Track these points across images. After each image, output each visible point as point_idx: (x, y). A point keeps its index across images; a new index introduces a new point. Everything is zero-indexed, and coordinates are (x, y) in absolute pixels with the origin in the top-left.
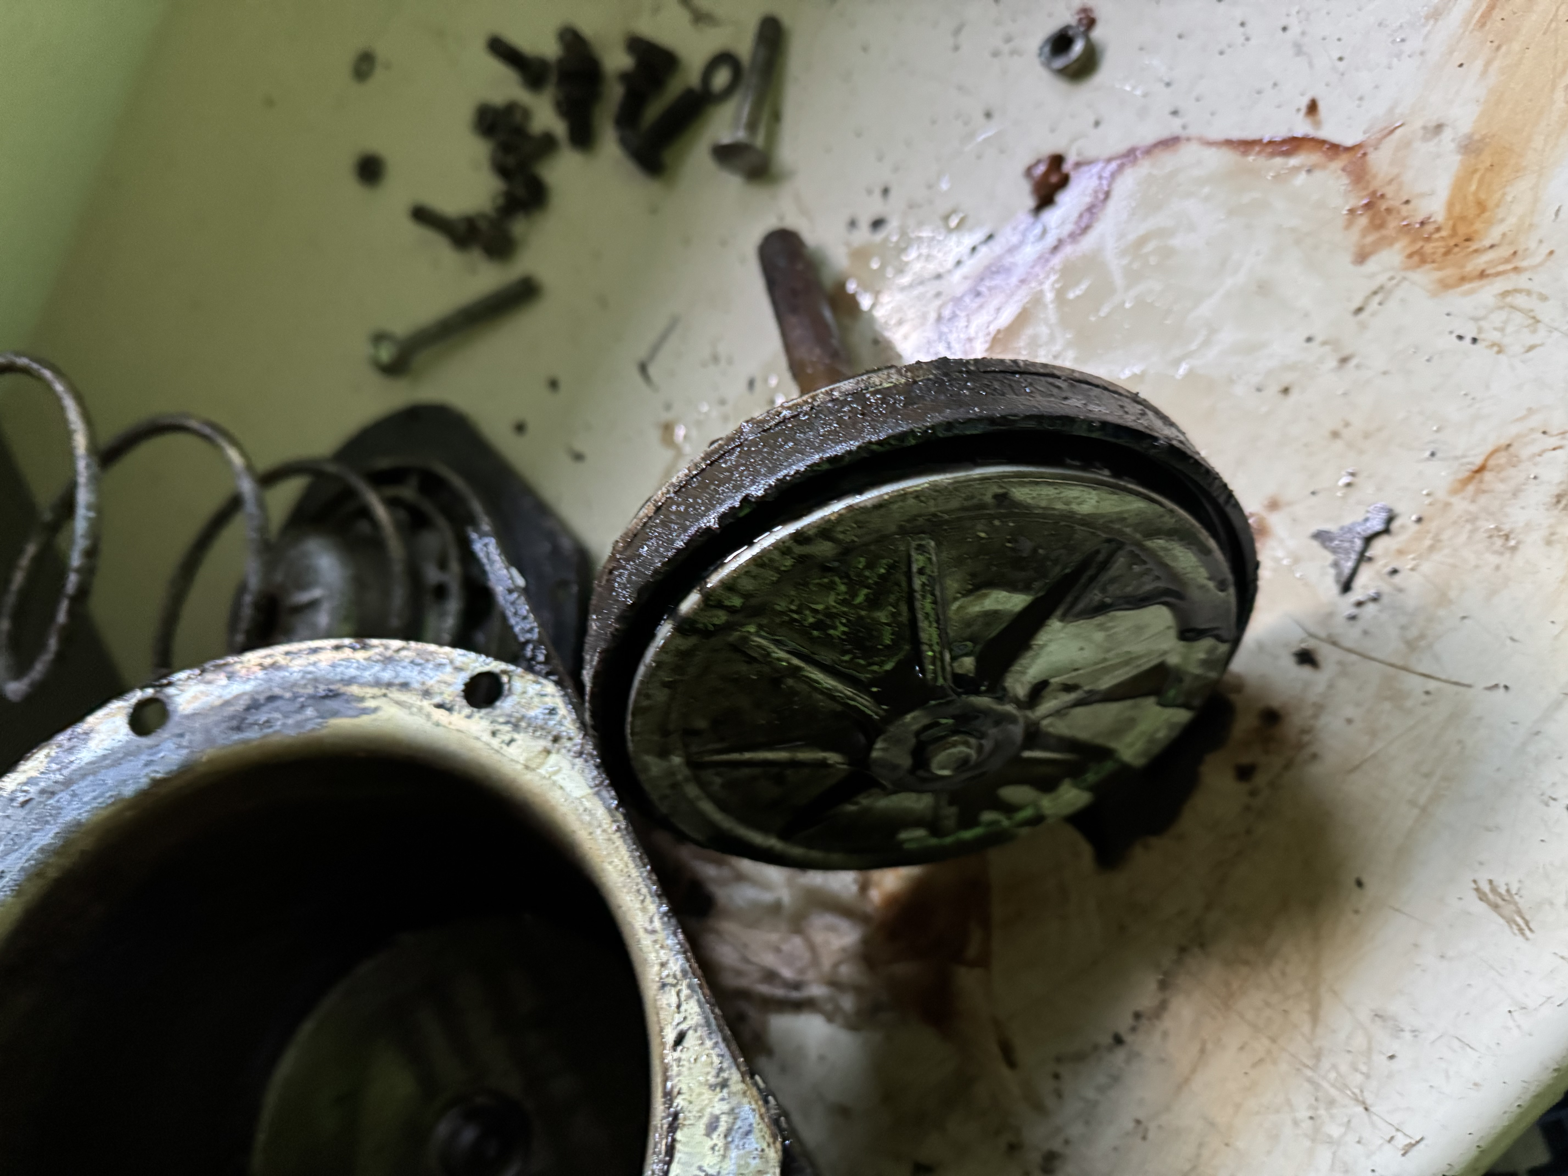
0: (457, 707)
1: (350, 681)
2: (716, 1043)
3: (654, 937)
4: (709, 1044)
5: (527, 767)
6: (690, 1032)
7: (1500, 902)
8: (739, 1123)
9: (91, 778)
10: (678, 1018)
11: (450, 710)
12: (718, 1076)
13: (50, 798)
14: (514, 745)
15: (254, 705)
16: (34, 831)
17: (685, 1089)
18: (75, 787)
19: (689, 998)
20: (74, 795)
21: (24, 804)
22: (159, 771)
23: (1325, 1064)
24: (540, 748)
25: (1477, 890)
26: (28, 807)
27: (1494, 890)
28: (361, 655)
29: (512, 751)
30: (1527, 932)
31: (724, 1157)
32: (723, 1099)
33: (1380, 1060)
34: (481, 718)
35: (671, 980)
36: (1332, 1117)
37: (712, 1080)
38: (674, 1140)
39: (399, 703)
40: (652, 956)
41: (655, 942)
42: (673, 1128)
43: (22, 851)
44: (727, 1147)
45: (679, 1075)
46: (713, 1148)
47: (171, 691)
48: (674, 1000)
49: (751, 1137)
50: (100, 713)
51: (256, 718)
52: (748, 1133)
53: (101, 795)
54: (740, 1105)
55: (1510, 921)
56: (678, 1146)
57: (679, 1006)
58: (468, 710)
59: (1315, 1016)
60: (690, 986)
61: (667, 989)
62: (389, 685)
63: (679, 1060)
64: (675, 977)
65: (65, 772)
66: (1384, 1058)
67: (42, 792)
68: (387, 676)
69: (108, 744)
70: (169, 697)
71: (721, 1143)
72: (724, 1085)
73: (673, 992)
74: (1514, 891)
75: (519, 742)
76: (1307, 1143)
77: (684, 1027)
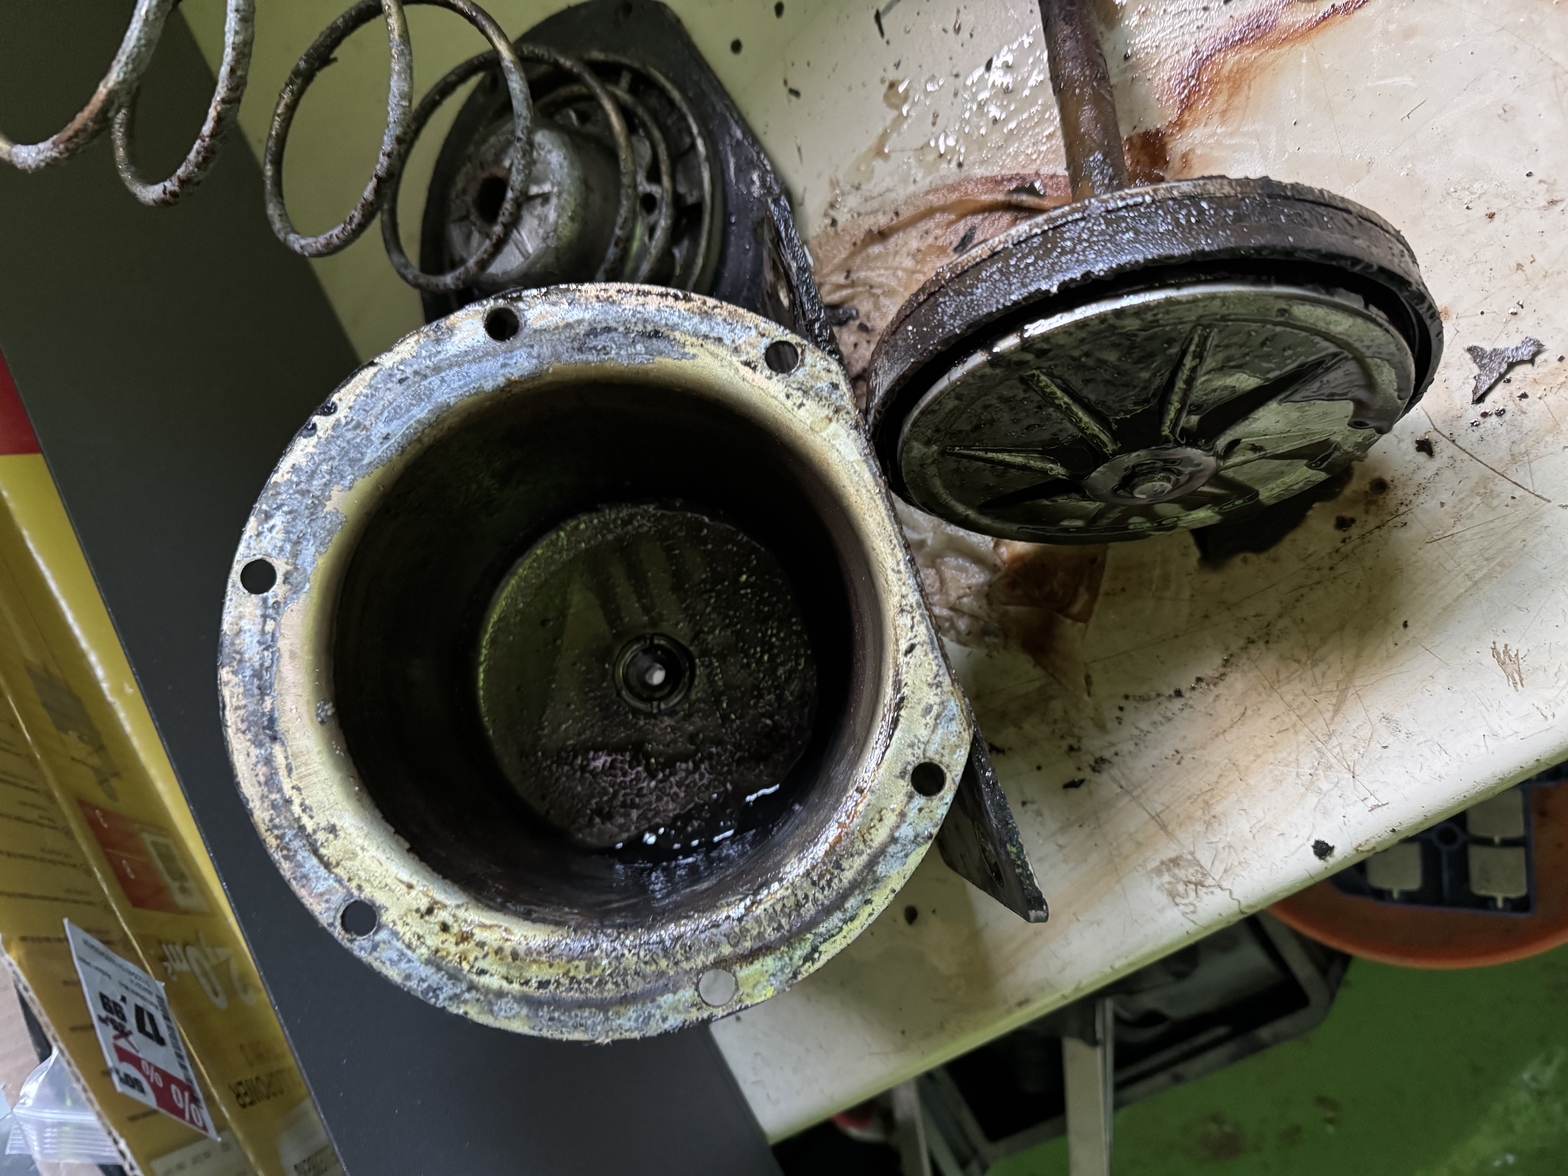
0: (759, 368)
1: (674, 327)
2: (936, 657)
3: (898, 576)
4: (931, 656)
5: (812, 429)
6: (918, 647)
7: (1508, 661)
8: (946, 712)
9: (456, 369)
10: (910, 635)
11: (754, 369)
12: (935, 678)
13: (422, 380)
14: (803, 408)
15: (593, 332)
16: (412, 405)
17: (910, 683)
18: (443, 374)
19: (920, 622)
20: (443, 380)
21: (401, 381)
22: (515, 374)
23: (1335, 741)
24: (823, 415)
25: (1494, 649)
26: (405, 383)
27: (1506, 651)
28: (681, 305)
29: (802, 412)
30: (1519, 685)
31: (933, 732)
32: (936, 695)
33: (1376, 747)
34: (778, 381)
35: (908, 608)
36: (1326, 777)
37: (930, 680)
38: (898, 715)
39: (712, 354)
40: (895, 589)
41: (900, 580)
42: (899, 706)
43: (404, 420)
44: (936, 726)
45: (907, 673)
46: (926, 725)
47: (521, 305)
48: (909, 623)
49: (954, 723)
50: (460, 314)
51: (595, 343)
52: (951, 720)
53: (466, 385)
54: (949, 700)
55: (1509, 676)
56: (901, 719)
57: (912, 627)
58: (767, 372)
59: (1337, 709)
60: (922, 615)
61: (905, 614)
62: (706, 337)
63: (908, 663)
64: (912, 606)
65: (435, 360)
66: (1379, 746)
67: (416, 373)
68: (704, 328)
69: (469, 342)
70: (519, 310)
71: (931, 722)
72: (939, 685)
73: (909, 616)
74: (1520, 656)
75: (807, 407)
76: (1303, 790)
77: (913, 641)
